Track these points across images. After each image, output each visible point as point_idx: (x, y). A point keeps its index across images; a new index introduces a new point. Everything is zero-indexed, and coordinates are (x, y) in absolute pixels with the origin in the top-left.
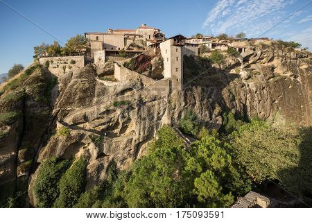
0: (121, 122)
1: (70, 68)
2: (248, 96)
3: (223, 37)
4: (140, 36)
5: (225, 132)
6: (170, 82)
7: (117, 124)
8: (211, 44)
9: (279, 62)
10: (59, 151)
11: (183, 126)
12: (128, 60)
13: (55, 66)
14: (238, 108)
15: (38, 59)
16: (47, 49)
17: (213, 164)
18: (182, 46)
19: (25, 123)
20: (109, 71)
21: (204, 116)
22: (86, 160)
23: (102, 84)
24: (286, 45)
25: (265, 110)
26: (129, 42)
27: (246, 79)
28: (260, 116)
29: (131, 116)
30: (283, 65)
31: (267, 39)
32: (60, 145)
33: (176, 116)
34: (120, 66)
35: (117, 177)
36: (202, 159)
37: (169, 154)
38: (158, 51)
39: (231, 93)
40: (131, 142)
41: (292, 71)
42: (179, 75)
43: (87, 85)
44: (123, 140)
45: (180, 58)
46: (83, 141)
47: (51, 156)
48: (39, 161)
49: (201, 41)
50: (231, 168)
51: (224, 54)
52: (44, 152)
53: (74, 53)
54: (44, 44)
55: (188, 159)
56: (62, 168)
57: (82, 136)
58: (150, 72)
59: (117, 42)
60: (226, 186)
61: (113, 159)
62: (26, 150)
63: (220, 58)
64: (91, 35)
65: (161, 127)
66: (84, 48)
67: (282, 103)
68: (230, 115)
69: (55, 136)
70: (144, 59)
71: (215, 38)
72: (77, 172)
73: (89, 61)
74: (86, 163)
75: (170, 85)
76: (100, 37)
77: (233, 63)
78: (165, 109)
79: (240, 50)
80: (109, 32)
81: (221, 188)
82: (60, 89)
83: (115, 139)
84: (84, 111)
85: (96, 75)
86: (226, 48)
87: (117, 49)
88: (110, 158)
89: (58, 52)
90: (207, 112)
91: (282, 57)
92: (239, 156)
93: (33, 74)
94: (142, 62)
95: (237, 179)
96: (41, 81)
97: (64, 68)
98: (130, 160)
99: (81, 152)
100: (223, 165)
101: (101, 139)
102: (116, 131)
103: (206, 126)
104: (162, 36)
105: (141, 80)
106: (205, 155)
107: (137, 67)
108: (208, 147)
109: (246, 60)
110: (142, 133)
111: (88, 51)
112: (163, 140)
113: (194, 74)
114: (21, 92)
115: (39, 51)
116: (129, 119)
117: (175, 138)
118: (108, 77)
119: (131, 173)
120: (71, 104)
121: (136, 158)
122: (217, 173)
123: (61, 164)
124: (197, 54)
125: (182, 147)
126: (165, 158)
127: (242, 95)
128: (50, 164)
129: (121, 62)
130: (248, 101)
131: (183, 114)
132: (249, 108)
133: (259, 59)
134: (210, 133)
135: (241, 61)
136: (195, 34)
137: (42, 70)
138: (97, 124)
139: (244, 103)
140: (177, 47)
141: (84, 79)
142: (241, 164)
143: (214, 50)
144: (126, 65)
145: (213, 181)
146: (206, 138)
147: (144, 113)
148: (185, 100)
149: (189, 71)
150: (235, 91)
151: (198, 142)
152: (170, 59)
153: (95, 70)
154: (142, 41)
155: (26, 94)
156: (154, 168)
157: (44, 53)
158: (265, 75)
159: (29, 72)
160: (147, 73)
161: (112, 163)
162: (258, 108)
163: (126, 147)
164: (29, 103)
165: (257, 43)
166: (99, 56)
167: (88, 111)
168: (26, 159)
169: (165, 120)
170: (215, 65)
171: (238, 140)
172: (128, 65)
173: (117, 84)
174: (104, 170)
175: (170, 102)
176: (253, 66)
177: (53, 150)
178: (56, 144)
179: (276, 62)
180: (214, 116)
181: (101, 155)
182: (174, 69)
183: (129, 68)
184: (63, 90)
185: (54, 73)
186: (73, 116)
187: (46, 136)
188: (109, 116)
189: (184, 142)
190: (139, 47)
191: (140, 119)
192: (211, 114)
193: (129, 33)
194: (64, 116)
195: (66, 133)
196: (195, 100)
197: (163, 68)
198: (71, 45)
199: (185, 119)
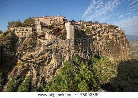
0: (48, 59)
1: (25, 33)
2: (100, 47)
3: (90, 22)
4: (57, 20)
5: (91, 63)
6: (69, 41)
7: (46, 60)
8: (86, 25)
9: (111, 33)
10: (18, 73)
11: (74, 61)
12: (52, 30)
13: (18, 31)
14: (96, 53)
15: (10, 28)
16: (15, 23)
17: (86, 77)
18: (74, 25)
19: (2, 60)
20: (43, 35)
21: (82, 56)
22: (31, 78)
23: (40, 41)
24: (113, 27)
25: (106, 54)
26: (52, 22)
27: (99, 40)
28: (104, 56)
29: (53, 56)
30: (112, 35)
31: (107, 24)
32: (19, 70)
33: (71, 56)
34: (48, 33)
35: (45, 85)
36: (81, 75)
37: (68, 73)
38: (65, 27)
39: (93, 46)
40: (52, 68)
41: (115, 38)
42: (73, 38)
43: (33, 41)
44: (48, 67)
45: (73, 30)
46: (30, 68)
47: (14, 76)
48: (8, 78)
49: (82, 24)
50: (93, 79)
51: (91, 29)
52: (11, 74)
53: (27, 26)
54: (13, 21)
55: (76, 75)
56: (20, 82)
57: (29, 66)
58: (61, 36)
59: (47, 22)
60: (91, 87)
61: (44, 77)
62: (2, 73)
63: (89, 31)
64: (35, 18)
65: (65, 61)
66: (32, 24)
67: (112, 51)
68: (93, 56)
69: (17, 66)
70: (58, 30)
71: (87, 23)
72: (27, 84)
73: (34, 30)
74: (31, 79)
75: (69, 42)
76: (40, 19)
77: (94, 33)
78: (67, 53)
79: (97, 28)
80: (44, 17)
81: (89, 88)
82: (20, 43)
83: (45, 67)
84: (31, 54)
85: (37, 36)
86: (91, 27)
87: (47, 25)
88: (42, 76)
89: (19, 25)
90: (84, 54)
91: (112, 32)
92: (96, 73)
93: (7, 35)
94: (58, 32)
95: (95, 83)
96: (11, 39)
97: (22, 33)
98: (51, 77)
99: (29, 74)
100: (89, 78)
101: (39, 68)
102: (46, 63)
103: (83, 61)
104: (66, 20)
105: (57, 40)
106: (82, 73)
107: (55, 34)
108: (84, 70)
109: (99, 32)
110: (57, 64)
111: (34, 25)
112: (66, 67)
113: (79, 37)
114: (0, 44)
115: (10, 24)
116: (51, 58)
117: (71, 66)
118: (43, 38)
119: (51, 83)
120: (25, 50)
121: (54, 76)
122: (87, 81)
123: (19, 80)
124: (80, 29)
125: (73, 70)
126: (66, 75)
127: (97, 47)
128: (14, 80)
129: (49, 31)
130: (100, 50)
131: (74, 55)
132: (100, 53)
133: (104, 32)
134: (85, 64)
135: (97, 33)
137: (11, 34)
138: (37, 60)
139: (98, 50)
140: (72, 26)
141: (31, 39)
142: (97, 77)
143: (87, 27)
144: (50, 32)
145: (85, 85)
146: (83, 66)
147: (58, 55)
148: (75, 49)
149: (77, 36)
150: (95, 45)
151: (80, 67)
152: (69, 31)
153: (37, 35)
154: (58, 22)
155: (3, 45)
156: (61, 80)
157: (13, 25)
158: (106, 39)
159: (5, 34)
160: (59, 36)
161: (43, 79)
162: (103, 53)
163: (50, 70)
164: (4, 49)
165: (103, 25)
166: (39, 28)
167: (33, 54)
168: (2, 78)
169: (67, 58)
170: (87, 34)
171: (96, 66)
173: (46, 41)
174: (40, 82)
175: (69, 50)
176: (101, 35)
177: (15, 73)
178: (17, 70)
179: (110, 34)
180: (86, 56)
181: (38, 75)
182: (71, 35)
183: (52, 34)
184: (21, 43)
185: (17, 35)
186: (26, 56)
187: (12, 66)
188: (43, 56)
189: (74, 68)
190: (56, 25)
191: (56, 58)
192: (86, 55)
193: (52, 18)
194: (21, 56)
195: (22, 64)
196: (79, 49)
197: (66, 35)
198: (26, 22)
199: (75, 58)
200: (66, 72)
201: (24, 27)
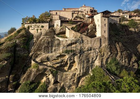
0: (69, 63)
1: (41, 30)
3: (137, 11)
4: (81, 12)
6: (101, 39)
7: (67, 63)
8: (128, 16)
10: (32, 78)
11: (109, 68)
12: (74, 26)
13: (33, 28)
15: (24, 25)
16: (29, 19)
18: (108, 17)
19: (14, 60)
20: (62, 32)
21: (124, 62)
22: (47, 85)
23: (59, 40)
26: (75, 15)
29: (76, 60)
32: (33, 74)
33: (104, 61)
34: (69, 29)
38: (93, 20)
40: (75, 75)
42: (106, 35)
43: (50, 40)
44: (70, 74)
45: (107, 25)
46: (46, 73)
47: (27, 80)
48: (20, 82)
49: (121, 14)
51: (138, 22)
52: (24, 77)
53: (43, 22)
54: (27, 17)
56: (33, 88)
57: (45, 70)
58: (88, 33)
59: (68, 15)
61: (63, 85)
62: (14, 75)
63: (135, 24)
64: (53, 12)
65: (94, 67)
66: (48, 19)
69: (31, 69)
70: (84, 25)
71: (131, 12)
72: (41, 91)
73: (51, 26)
75: (100, 41)
76: (58, 13)
78: (97, 56)
80: (63, 10)
82: (34, 42)
83: (65, 73)
84: (47, 55)
85: (55, 34)
87: (68, 19)
88: (62, 85)
89: (34, 21)
90: (126, 60)
93: (21, 33)
94: (82, 27)
96: (25, 37)
97: (37, 30)
99: (44, 79)
101: (57, 73)
102: (66, 68)
103: (126, 69)
104: (95, 11)
105: (82, 38)
107: (80, 30)
108: (129, 84)
110: (82, 70)
111: (51, 20)
112: (95, 75)
113: (116, 34)
114: (14, 42)
115: (25, 21)
116: (74, 62)
117: (104, 76)
118: (62, 35)
120: (40, 50)
121: (78, 86)
123: (33, 86)
124: (118, 23)
128: (26, 85)
129: (70, 27)
131: (109, 60)
134: (129, 74)
136: (117, 10)
137: (25, 31)
138: (54, 63)
140: (105, 18)
141: (48, 36)
143: (130, 19)
144: (73, 29)
147: (83, 58)
148: (110, 51)
149: (113, 33)
151: (121, 80)
152: (100, 25)
153: (54, 32)
154: (83, 15)
155: (16, 44)
157: (27, 21)
159: (19, 31)
160: (85, 34)
161: (63, 88)
163: (72, 78)
164: (18, 49)
166: (57, 23)
167: (50, 55)
168: (14, 81)
169: (97, 63)
172: (74, 29)
173: (67, 39)
175: (100, 52)
177: (29, 76)
178: (30, 73)
180: (131, 63)
181: (56, 82)
182: (103, 31)
183: (74, 31)
184: (36, 42)
185: (32, 33)
186: (41, 58)
187: (25, 68)
188: (62, 59)
189: (109, 78)
190: (81, 18)
191: (81, 62)
192: (129, 61)
193: (75, 10)
194: (36, 57)
195: (36, 67)
196: (117, 51)
197: (96, 31)
198: (42, 17)
199: (110, 63)
200: (97, 84)
201: (40, 23)
